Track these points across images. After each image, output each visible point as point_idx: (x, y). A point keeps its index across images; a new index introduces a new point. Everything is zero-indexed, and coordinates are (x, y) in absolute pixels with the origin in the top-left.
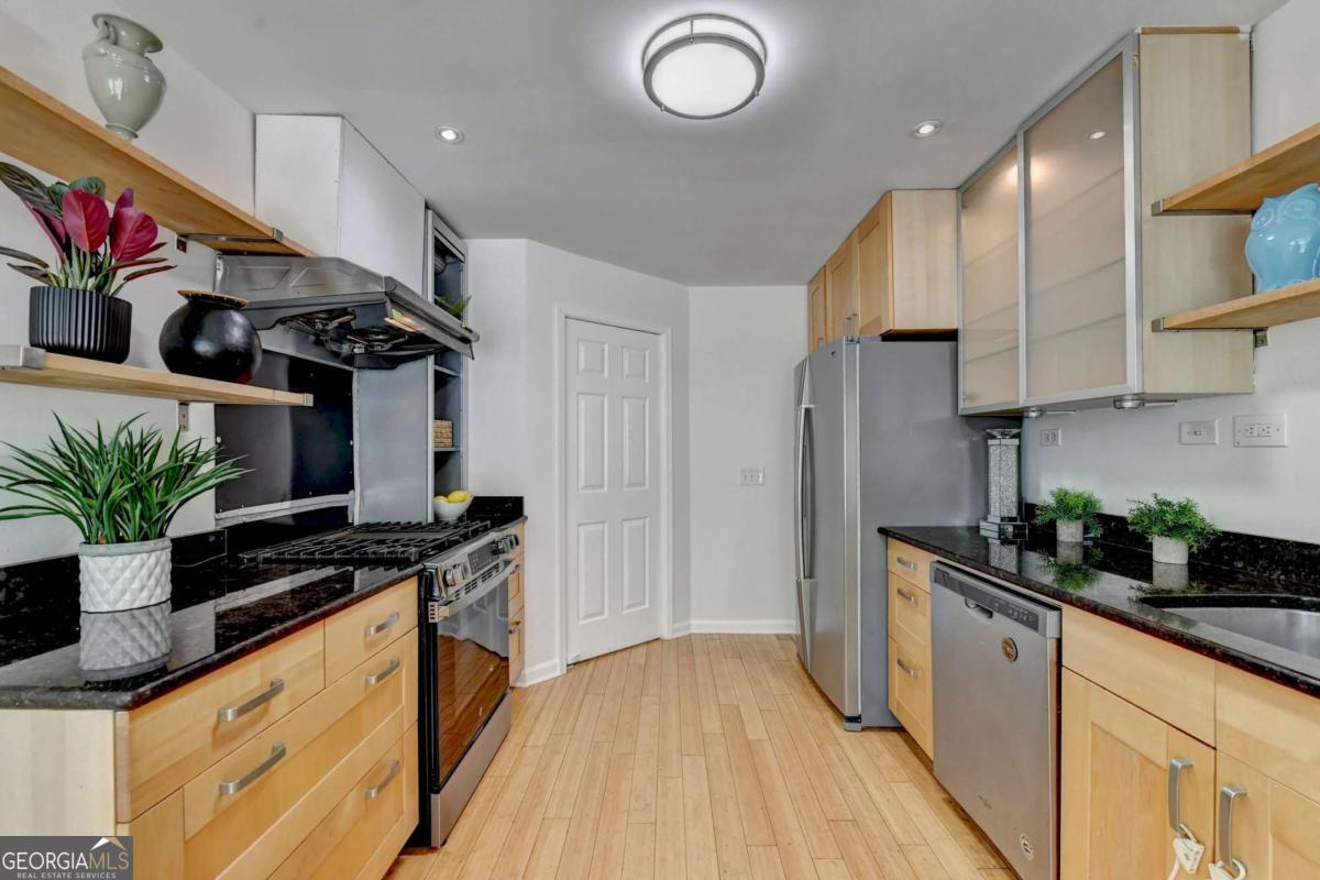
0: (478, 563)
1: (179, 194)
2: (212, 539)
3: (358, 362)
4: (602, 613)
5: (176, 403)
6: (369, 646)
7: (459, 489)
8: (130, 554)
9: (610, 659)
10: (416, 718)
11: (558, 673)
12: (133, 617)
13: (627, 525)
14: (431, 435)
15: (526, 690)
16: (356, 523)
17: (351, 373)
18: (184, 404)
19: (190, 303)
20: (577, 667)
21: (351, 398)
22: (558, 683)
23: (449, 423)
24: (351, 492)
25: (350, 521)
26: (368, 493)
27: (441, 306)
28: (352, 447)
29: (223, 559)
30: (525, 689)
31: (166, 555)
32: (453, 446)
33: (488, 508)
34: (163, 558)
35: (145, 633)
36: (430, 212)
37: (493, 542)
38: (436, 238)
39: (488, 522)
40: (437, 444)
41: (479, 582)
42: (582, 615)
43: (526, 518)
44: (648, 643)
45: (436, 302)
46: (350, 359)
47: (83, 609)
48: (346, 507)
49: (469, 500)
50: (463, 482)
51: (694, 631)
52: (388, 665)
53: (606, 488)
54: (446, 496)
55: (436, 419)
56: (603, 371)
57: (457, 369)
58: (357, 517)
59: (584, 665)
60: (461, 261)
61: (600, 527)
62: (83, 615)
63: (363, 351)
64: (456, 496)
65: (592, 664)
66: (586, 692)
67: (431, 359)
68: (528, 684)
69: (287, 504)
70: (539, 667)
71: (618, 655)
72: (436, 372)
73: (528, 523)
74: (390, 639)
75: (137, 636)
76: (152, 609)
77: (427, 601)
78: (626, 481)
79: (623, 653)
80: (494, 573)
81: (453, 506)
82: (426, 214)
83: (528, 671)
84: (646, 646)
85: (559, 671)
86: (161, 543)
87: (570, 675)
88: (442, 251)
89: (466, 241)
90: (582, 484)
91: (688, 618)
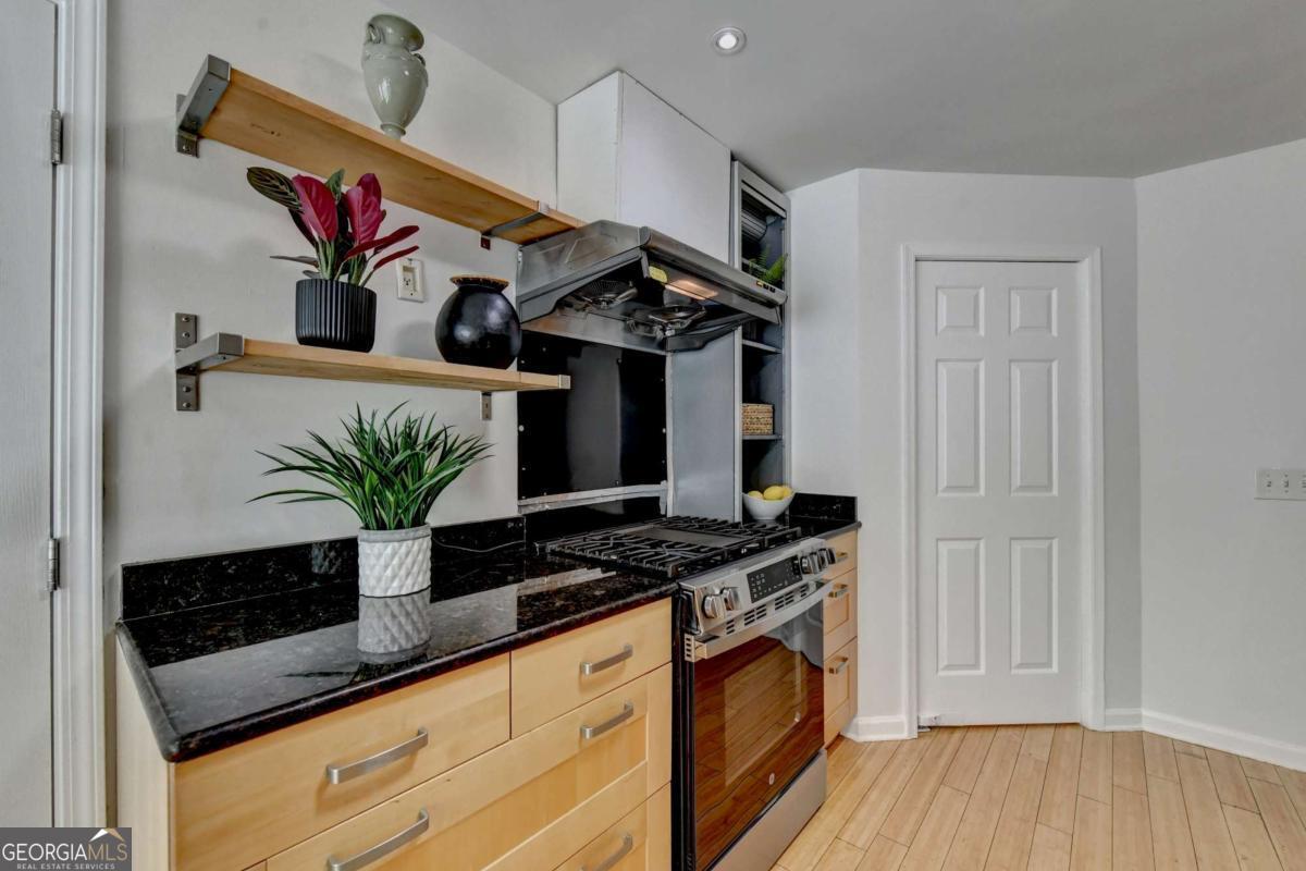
0: (764, 586)
1: (438, 179)
2: (510, 525)
3: (670, 344)
4: (976, 666)
5: (480, 393)
6: (584, 687)
7: (781, 484)
8: (399, 541)
9: (989, 734)
10: (669, 778)
11: (904, 735)
12: (387, 605)
13: (1017, 547)
14: (739, 421)
15: (859, 747)
16: (670, 514)
17: (664, 358)
18: (487, 394)
19: (460, 289)
20: (934, 733)
21: (663, 385)
22: (905, 749)
23: (770, 407)
24: (663, 483)
25: (663, 512)
26: (682, 483)
27: (755, 273)
28: (665, 435)
29: (521, 545)
30: (857, 744)
31: (427, 543)
32: (774, 433)
33: (813, 508)
34: (425, 545)
35: (396, 622)
36: (736, 163)
37: (795, 558)
38: (743, 192)
39: (798, 529)
40: (745, 430)
41: (771, 610)
42: (943, 662)
43: (860, 525)
44: (1057, 725)
45: (745, 268)
46: (662, 344)
47: (361, 593)
48: (658, 498)
49: (788, 496)
50: (786, 478)
51: (1147, 728)
52: (620, 711)
53: (982, 492)
54: (762, 492)
55: (744, 401)
56: (976, 326)
57: (777, 344)
58: (670, 508)
59: (944, 736)
60: (782, 218)
61: (971, 545)
62: (361, 598)
63: (673, 332)
64: (773, 491)
65: (957, 735)
66: (942, 782)
67: (739, 332)
68: (861, 739)
69: (620, 490)
70: (875, 720)
71: (1002, 733)
72: (745, 348)
73: (861, 531)
74: (625, 677)
75: (389, 624)
76: (404, 599)
77: (683, 632)
78: (1017, 481)
79: (1010, 731)
80: (797, 597)
81: (769, 504)
82: (732, 166)
83: (861, 720)
84: (1052, 730)
85: (906, 733)
86: (421, 531)
87: (922, 742)
88: (751, 206)
89: (788, 194)
90: (943, 483)
91: (1138, 705)
